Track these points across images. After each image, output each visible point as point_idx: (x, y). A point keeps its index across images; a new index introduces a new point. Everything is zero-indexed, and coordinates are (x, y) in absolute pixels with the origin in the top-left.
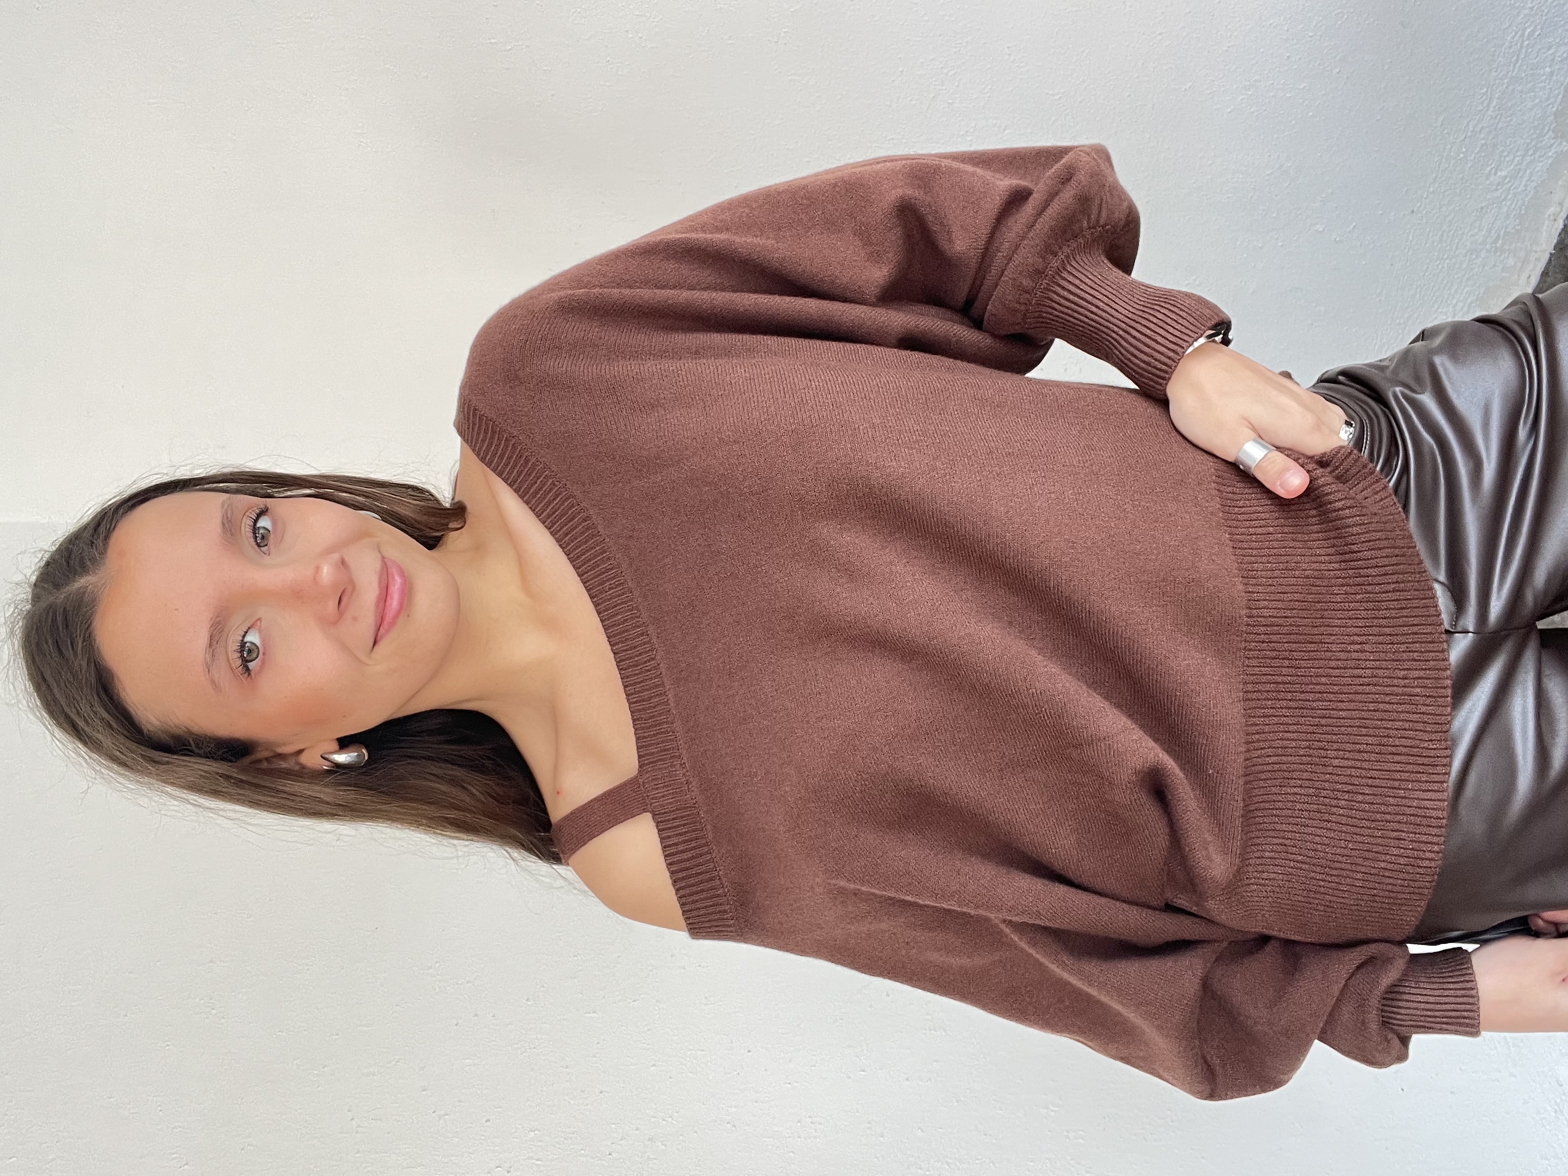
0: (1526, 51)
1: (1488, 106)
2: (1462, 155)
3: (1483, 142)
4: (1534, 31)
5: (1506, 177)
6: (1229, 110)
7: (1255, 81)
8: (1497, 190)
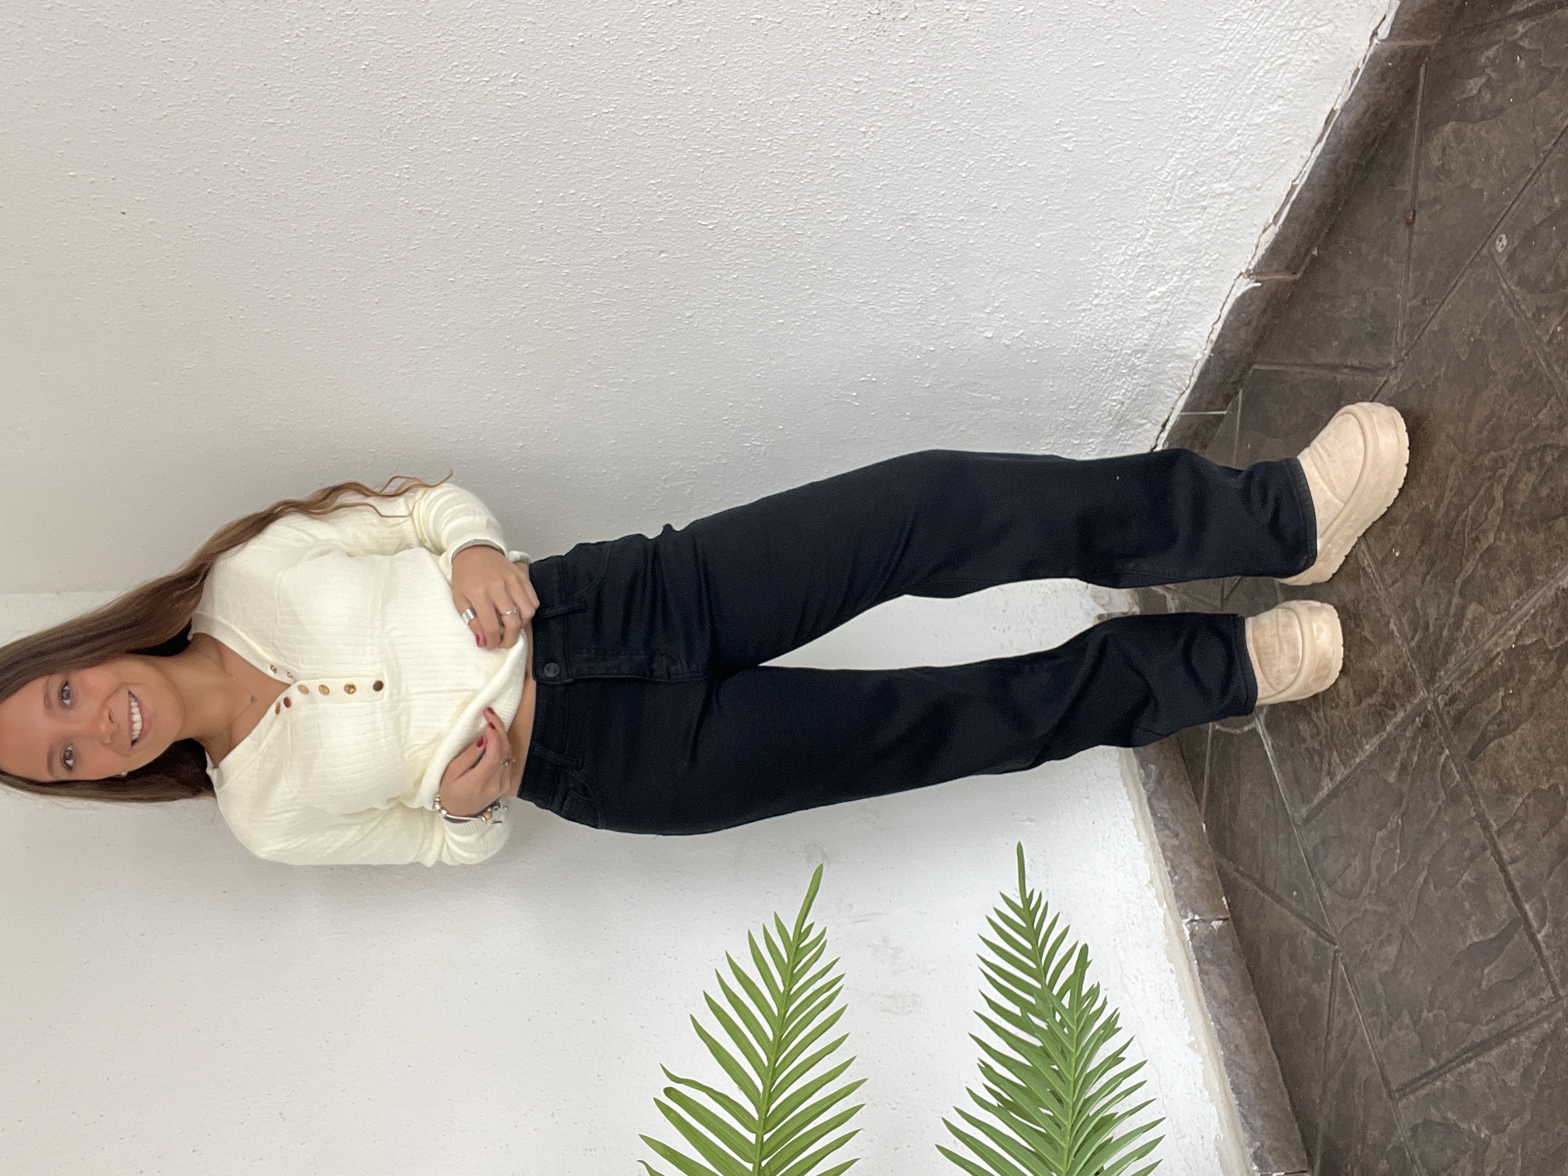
0: (1180, 188)
1: (1145, 235)
2: (1122, 275)
3: (1142, 264)
4: (1187, 171)
5: (1164, 293)
6: (889, 238)
7: (913, 214)
8: (1156, 302)
